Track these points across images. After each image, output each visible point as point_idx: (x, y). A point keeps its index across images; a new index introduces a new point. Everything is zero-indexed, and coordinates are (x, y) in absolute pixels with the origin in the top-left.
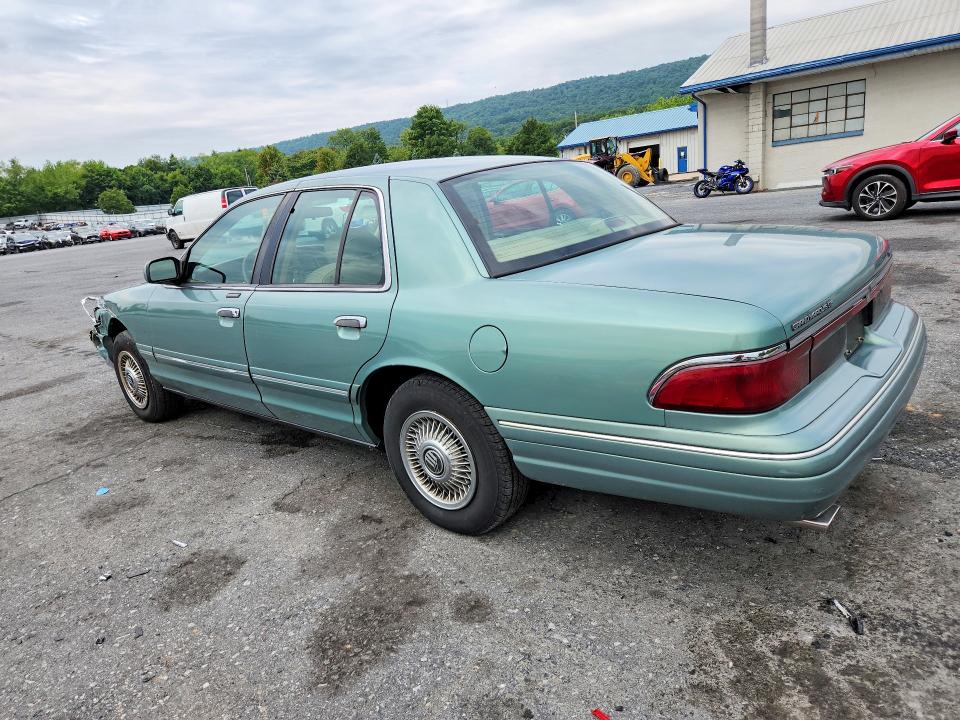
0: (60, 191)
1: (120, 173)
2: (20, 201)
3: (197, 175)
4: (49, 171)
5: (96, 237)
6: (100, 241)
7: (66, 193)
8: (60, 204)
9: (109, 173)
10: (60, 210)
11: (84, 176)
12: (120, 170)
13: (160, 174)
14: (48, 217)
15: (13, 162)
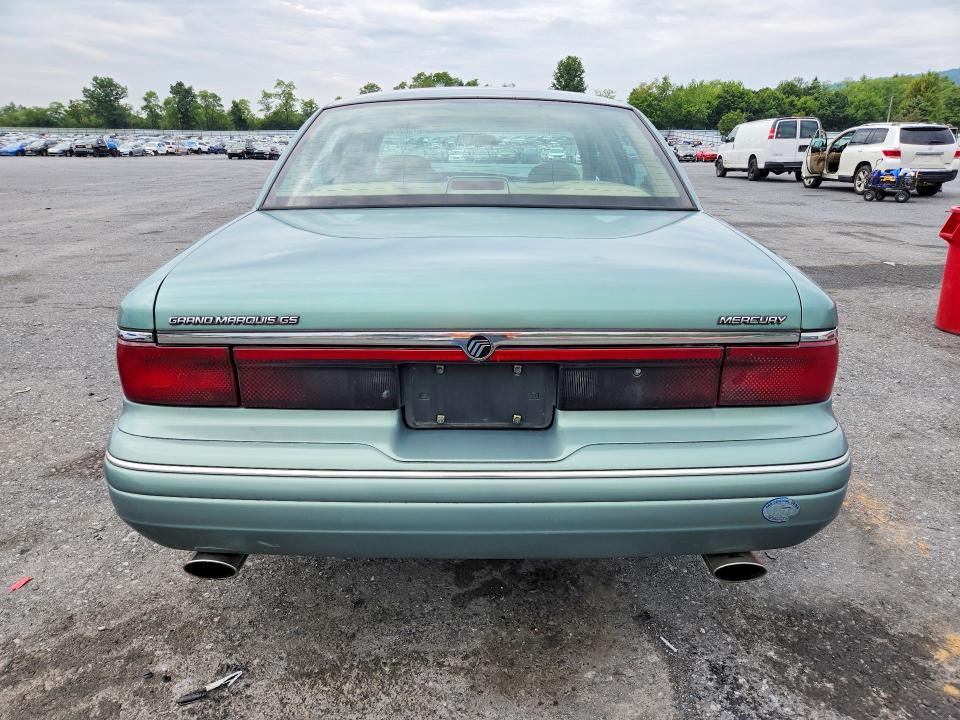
0: (693, 110)
1: (752, 95)
2: (659, 116)
3: (831, 102)
4: (693, 90)
5: (691, 156)
6: (693, 161)
7: (698, 111)
8: (687, 123)
9: (743, 94)
10: (687, 128)
11: (719, 97)
12: (754, 92)
13: (793, 98)
14: (675, 134)
15: (665, 79)
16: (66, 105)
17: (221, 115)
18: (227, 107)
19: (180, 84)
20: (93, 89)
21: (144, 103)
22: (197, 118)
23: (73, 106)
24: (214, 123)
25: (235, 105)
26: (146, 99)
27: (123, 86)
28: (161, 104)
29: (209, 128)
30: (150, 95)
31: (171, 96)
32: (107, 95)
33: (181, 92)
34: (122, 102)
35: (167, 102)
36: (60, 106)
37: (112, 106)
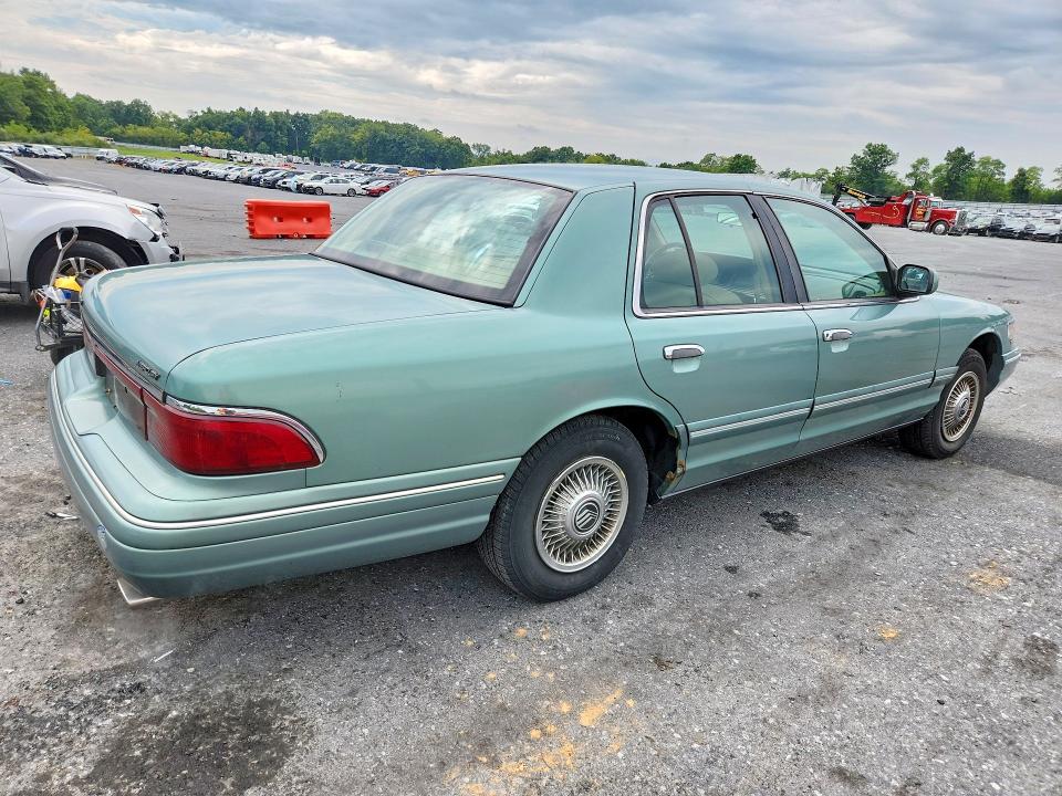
16: (832, 171)
17: (1001, 185)
18: (1009, 175)
19: (961, 150)
20: (862, 156)
21: (911, 170)
22: (967, 186)
23: (838, 172)
24: (988, 193)
25: (1022, 173)
26: (914, 166)
27: (895, 152)
28: (930, 171)
29: (978, 199)
30: (923, 161)
31: (945, 162)
32: (875, 162)
33: (960, 159)
34: (888, 169)
35: (937, 170)
36: (826, 172)
37: (876, 173)
